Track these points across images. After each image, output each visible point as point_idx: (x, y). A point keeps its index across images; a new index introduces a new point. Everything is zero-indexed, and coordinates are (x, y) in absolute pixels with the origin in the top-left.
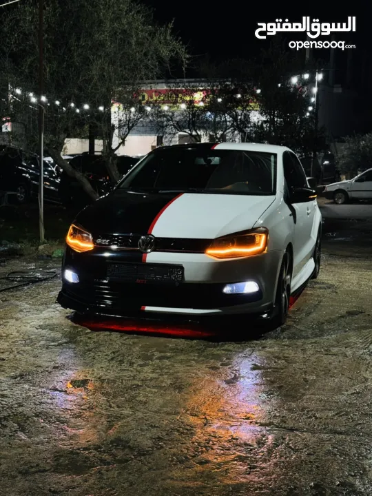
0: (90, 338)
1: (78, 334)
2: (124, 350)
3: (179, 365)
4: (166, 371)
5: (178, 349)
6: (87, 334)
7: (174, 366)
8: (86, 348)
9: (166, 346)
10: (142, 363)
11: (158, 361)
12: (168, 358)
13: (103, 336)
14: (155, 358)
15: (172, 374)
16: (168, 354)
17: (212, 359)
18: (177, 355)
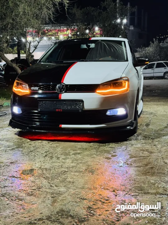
0: (30, 145)
1: (23, 142)
2: (51, 150)
3: (87, 157)
4: (80, 161)
5: (83, 148)
6: (28, 142)
7: (84, 159)
8: (29, 150)
9: (76, 147)
10: (64, 157)
11: (74, 156)
12: (79, 154)
13: (38, 143)
14: (71, 154)
15: (84, 163)
16: (79, 152)
17: (105, 153)
18: (84, 152)
